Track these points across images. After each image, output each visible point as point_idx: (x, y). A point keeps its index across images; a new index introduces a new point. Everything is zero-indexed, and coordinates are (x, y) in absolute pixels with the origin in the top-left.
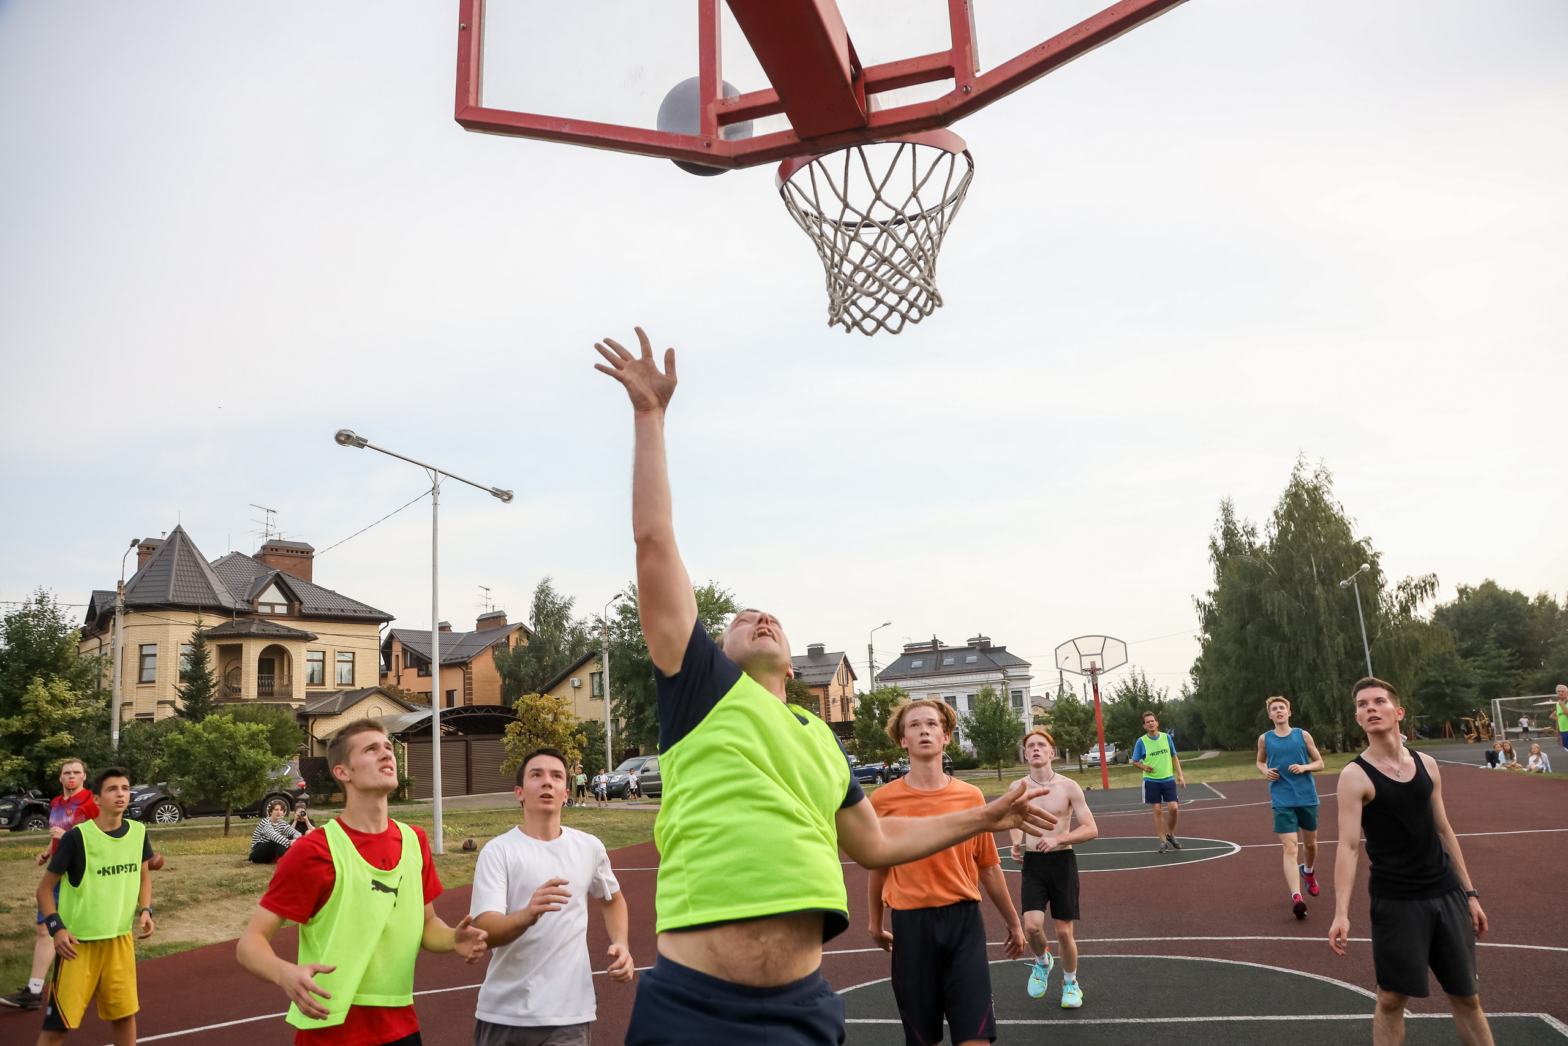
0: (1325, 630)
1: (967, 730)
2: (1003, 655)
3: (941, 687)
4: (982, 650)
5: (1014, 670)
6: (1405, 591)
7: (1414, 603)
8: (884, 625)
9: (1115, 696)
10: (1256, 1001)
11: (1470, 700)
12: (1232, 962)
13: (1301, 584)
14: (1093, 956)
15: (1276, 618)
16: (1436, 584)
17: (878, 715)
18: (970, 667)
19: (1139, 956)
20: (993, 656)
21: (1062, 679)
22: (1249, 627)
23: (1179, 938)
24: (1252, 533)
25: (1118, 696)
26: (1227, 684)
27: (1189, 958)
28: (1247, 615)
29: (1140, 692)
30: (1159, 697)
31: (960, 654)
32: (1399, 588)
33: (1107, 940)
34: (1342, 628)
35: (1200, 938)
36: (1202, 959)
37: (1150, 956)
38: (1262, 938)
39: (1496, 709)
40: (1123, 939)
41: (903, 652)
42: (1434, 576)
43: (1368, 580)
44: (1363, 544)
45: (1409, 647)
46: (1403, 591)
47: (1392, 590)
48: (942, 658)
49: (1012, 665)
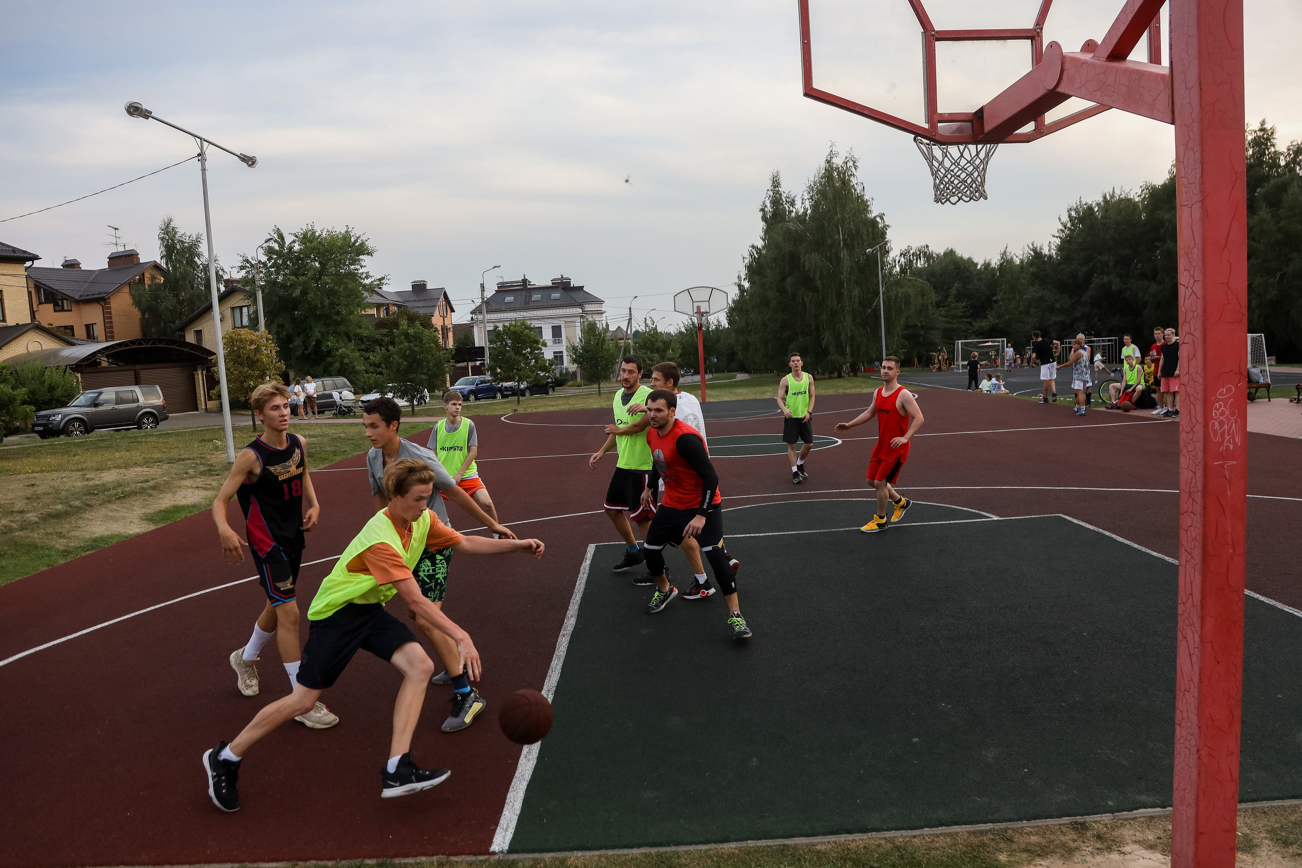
0: (845, 285)
1: (575, 356)
2: (581, 293)
4: (563, 289)
5: (590, 306)
6: (906, 257)
7: (911, 267)
9: (683, 330)
11: (937, 340)
13: (830, 248)
15: (811, 274)
16: (928, 253)
17: (510, 345)
18: (555, 303)
20: (574, 295)
22: (789, 280)
24: (793, 203)
25: (686, 330)
28: (787, 270)
31: (546, 291)
32: (901, 255)
34: (858, 283)
39: (958, 346)
41: (497, 288)
42: (927, 246)
44: (878, 219)
45: (903, 300)
46: (904, 257)
47: (897, 256)
48: (531, 295)
49: (589, 302)
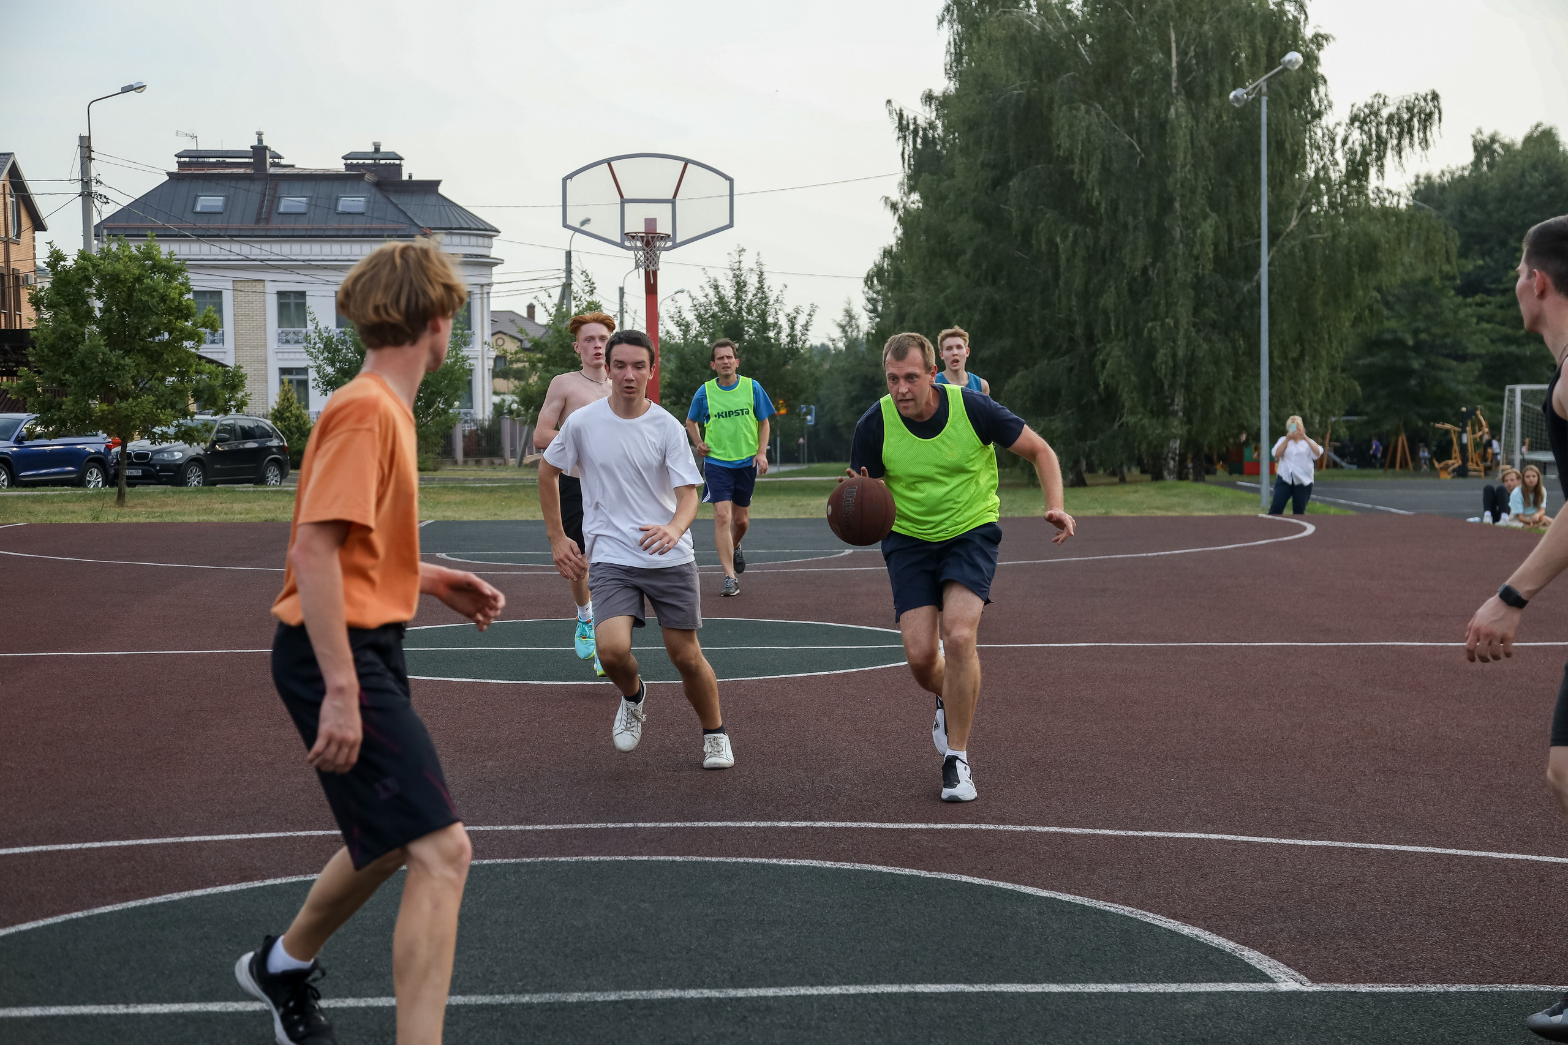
0: (1177, 205)
1: (329, 370)
2: (431, 200)
3: (273, 267)
4: (379, 185)
6: (1366, 128)
7: (1380, 158)
8: (126, 90)
9: (690, 317)
10: (976, 954)
11: (1461, 387)
12: (924, 874)
13: (1140, 94)
14: (608, 859)
15: (1077, 168)
16: (1436, 116)
17: (98, 314)
18: (346, 224)
19: (714, 859)
20: (410, 204)
21: (569, 272)
22: (1013, 183)
23: (808, 824)
25: (699, 317)
26: (948, 311)
27: (828, 864)
29: (749, 312)
30: (792, 328)
31: (324, 188)
32: (1353, 119)
33: (641, 825)
34: (1215, 204)
35: (855, 825)
36: (858, 866)
37: (741, 860)
38: (992, 827)
39: (1512, 403)
40: (679, 824)
41: (174, 168)
42: (1435, 97)
43: (1289, 95)
45: (1355, 256)
46: (1360, 128)
47: (1338, 124)
48: (277, 195)
49: (451, 229)
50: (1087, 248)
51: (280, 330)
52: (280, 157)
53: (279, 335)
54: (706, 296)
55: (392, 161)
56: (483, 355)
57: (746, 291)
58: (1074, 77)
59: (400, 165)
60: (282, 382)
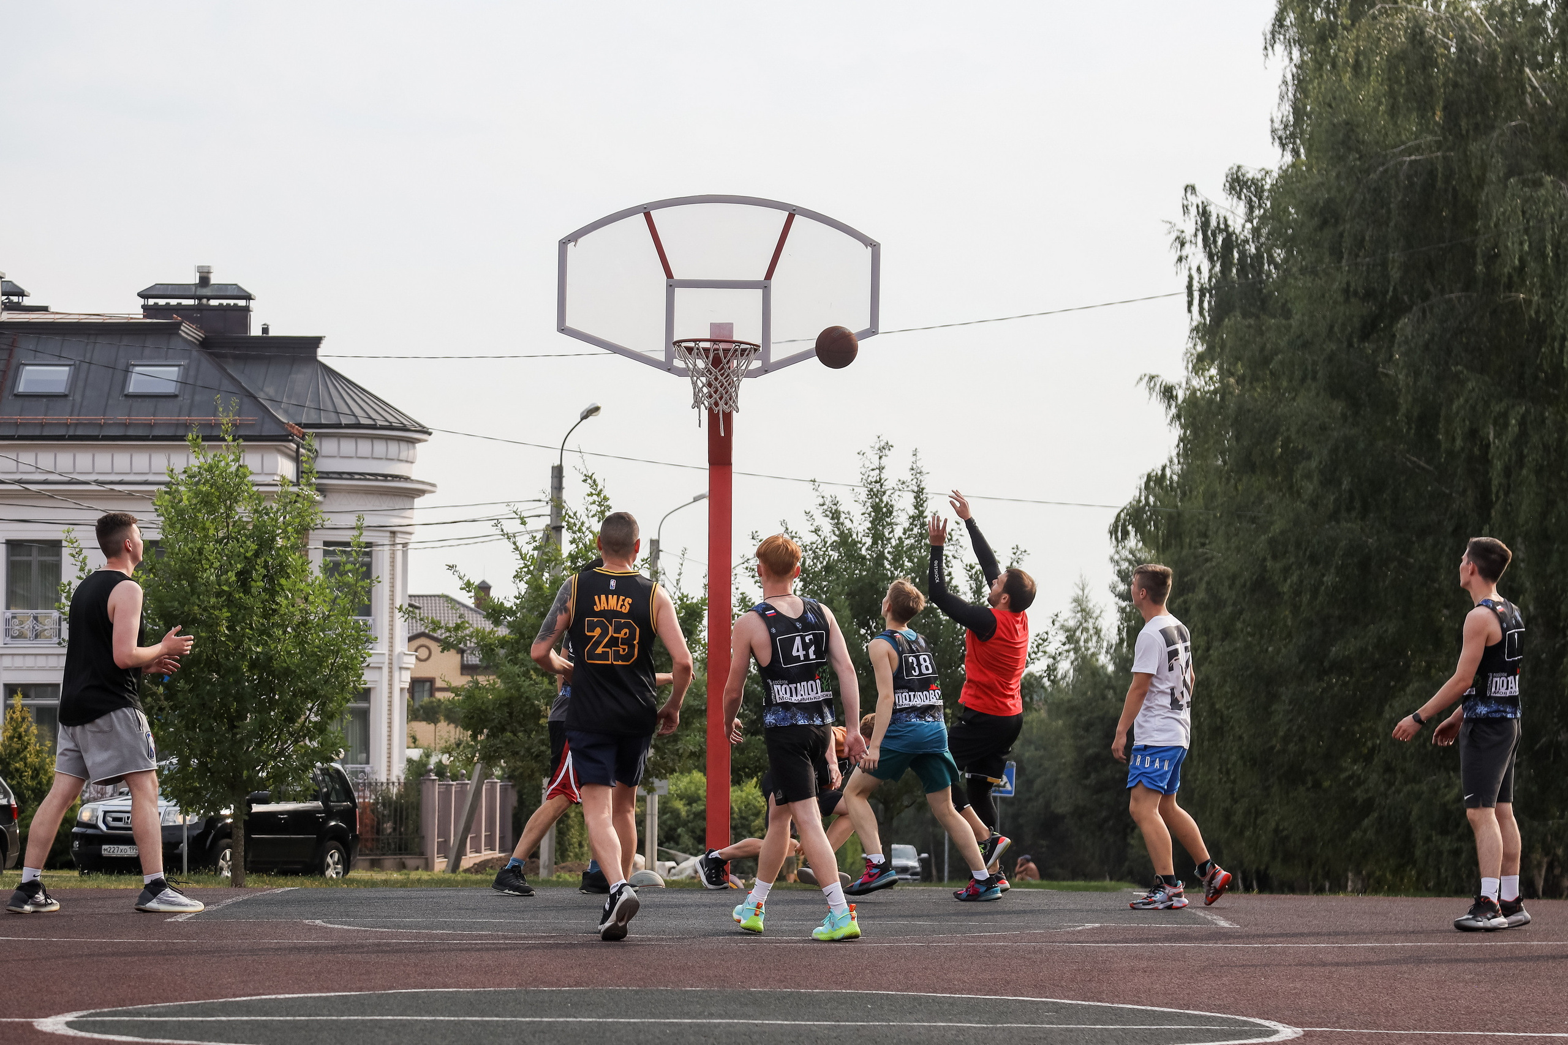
2: (301, 377)
4: (205, 343)
5: (348, 446)
18: (142, 417)
20: (264, 381)
28: (1395, 274)
29: (896, 562)
31: (102, 351)
48: (14, 362)
49: (339, 426)
50: (1546, 448)
51: (9, 614)
52: (21, 294)
53: (7, 621)
54: (816, 531)
55: (232, 302)
56: (391, 663)
57: (891, 524)
58: (1520, 130)
59: (246, 310)
60: (7, 707)
